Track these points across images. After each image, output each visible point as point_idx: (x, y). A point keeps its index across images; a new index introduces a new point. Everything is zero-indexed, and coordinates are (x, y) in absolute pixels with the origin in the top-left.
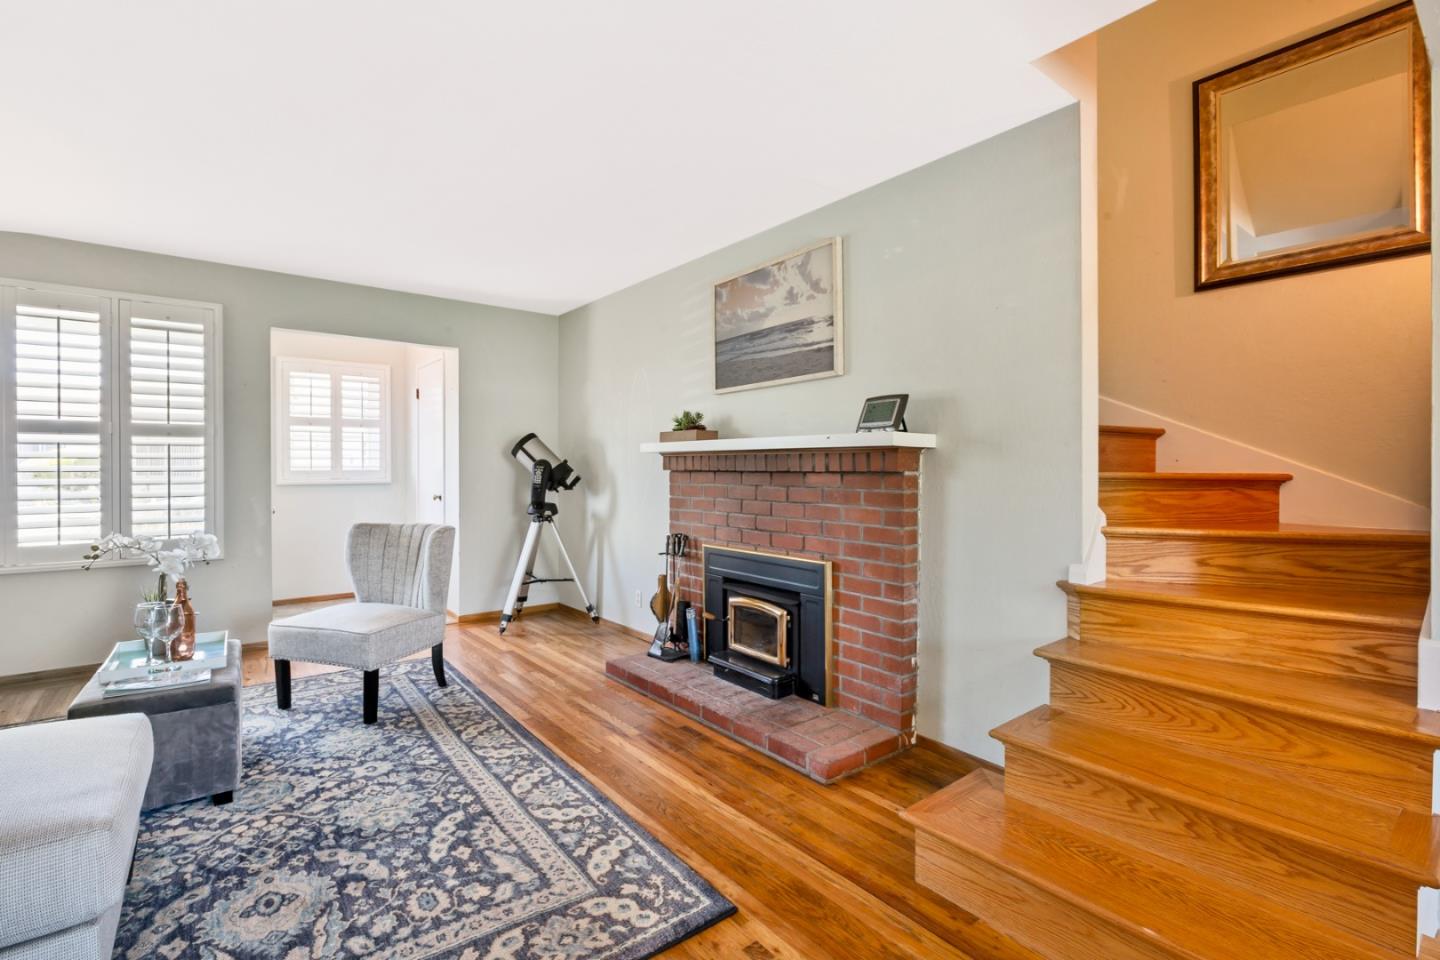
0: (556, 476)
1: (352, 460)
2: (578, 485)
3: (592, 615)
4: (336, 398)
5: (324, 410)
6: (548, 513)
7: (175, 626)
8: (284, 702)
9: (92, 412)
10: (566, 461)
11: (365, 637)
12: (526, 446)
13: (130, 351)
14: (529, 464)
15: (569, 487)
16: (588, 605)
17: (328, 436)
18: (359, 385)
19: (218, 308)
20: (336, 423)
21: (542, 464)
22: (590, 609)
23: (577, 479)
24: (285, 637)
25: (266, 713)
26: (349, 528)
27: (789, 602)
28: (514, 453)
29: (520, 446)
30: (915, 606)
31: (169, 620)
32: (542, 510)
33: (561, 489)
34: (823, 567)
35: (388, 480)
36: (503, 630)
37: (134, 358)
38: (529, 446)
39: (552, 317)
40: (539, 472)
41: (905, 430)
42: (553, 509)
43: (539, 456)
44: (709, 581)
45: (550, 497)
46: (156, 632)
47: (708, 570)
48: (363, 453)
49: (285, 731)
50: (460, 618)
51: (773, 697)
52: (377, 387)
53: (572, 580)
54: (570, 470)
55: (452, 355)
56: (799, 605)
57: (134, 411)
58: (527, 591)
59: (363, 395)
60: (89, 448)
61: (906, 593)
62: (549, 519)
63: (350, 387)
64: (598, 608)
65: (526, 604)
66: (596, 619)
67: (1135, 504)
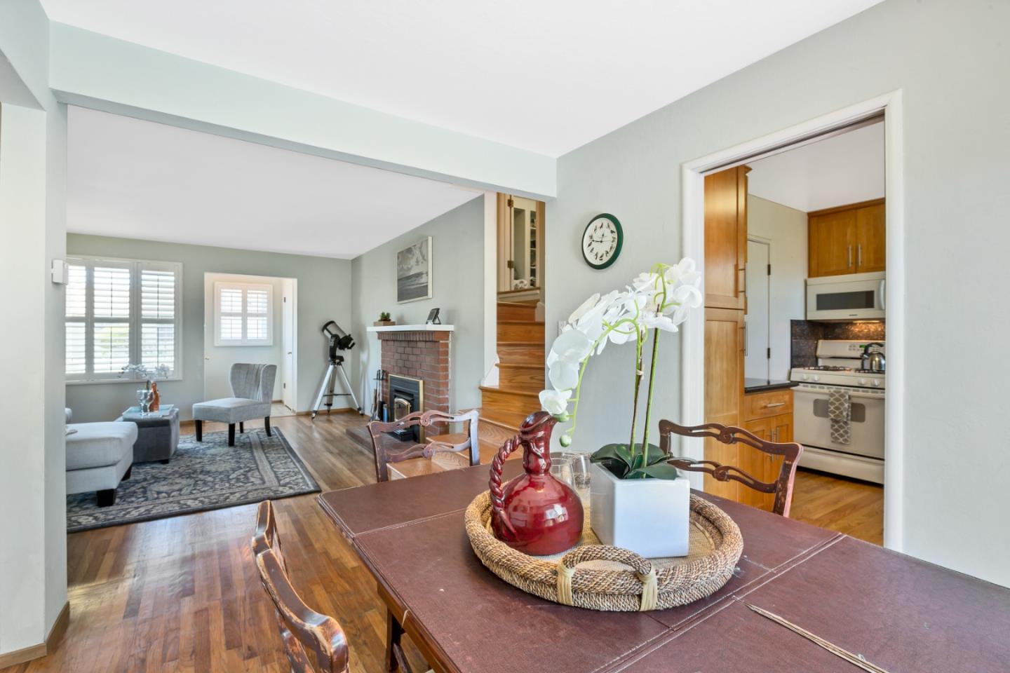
0: (344, 342)
1: (252, 335)
2: (354, 347)
3: (360, 412)
4: (245, 303)
5: (239, 309)
6: (337, 361)
7: (151, 398)
8: (199, 438)
9: (125, 313)
10: (350, 335)
11: (229, 410)
12: (328, 327)
13: (141, 286)
14: (329, 336)
15: (350, 348)
16: (358, 407)
17: (240, 322)
18: (256, 295)
19: (180, 265)
20: (244, 315)
21: (335, 336)
22: (360, 409)
23: (354, 344)
24: (199, 410)
25: (191, 442)
26: (232, 365)
27: (410, 399)
28: (323, 331)
29: (325, 327)
30: (447, 398)
31: (149, 397)
32: (335, 359)
33: (346, 349)
34: (418, 382)
35: (271, 344)
36: (313, 418)
37: (143, 289)
38: (330, 327)
39: (347, 260)
40: (333, 340)
41: (440, 324)
42: (341, 359)
43: (334, 332)
44: (391, 391)
45: (339, 353)
46: (144, 402)
47: (391, 387)
48: (258, 330)
49: (196, 448)
50: (298, 413)
51: (402, 440)
52: (266, 296)
53: (350, 395)
54: (352, 339)
55: (295, 281)
56: (413, 400)
57: (143, 312)
58: (332, 400)
59: (259, 300)
60: (125, 328)
61: (441, 392)
62: (339, 364)
63: (252, 298)
64: (364, 409)
65: (332, 408)
66: (363, 415)
67: (525, 355)
